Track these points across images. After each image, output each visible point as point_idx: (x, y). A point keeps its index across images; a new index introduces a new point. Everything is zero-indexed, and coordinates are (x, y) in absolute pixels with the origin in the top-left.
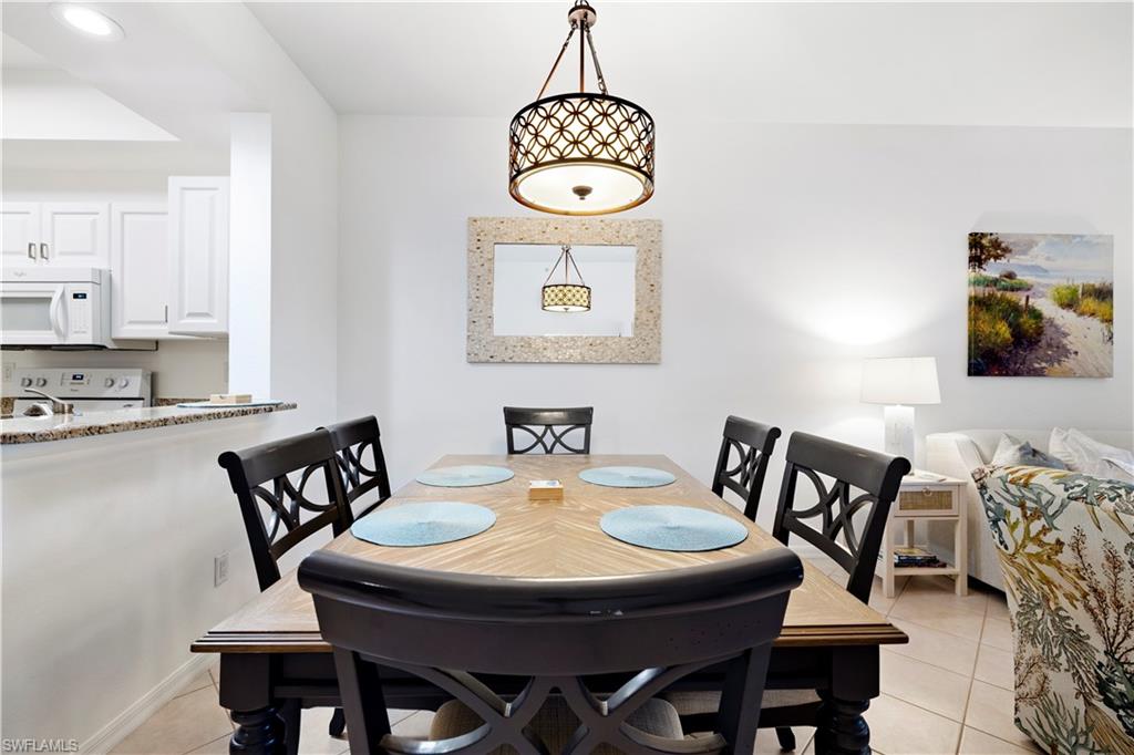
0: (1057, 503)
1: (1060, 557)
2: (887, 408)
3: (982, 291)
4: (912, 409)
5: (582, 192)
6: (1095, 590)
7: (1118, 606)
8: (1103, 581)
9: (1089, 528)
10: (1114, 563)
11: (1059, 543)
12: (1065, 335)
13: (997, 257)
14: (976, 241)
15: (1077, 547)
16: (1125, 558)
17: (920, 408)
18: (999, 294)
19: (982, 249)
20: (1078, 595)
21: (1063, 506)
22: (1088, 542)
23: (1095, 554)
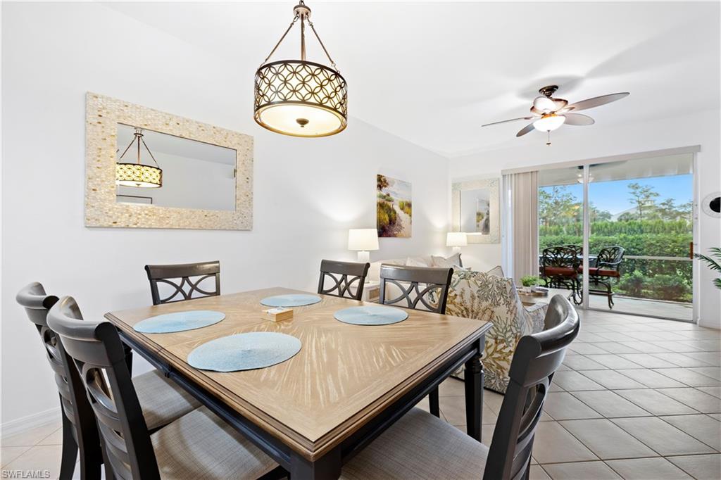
0: (457, 281)
1: (455, 300)
2: (359, 253)
3: (381, 200)
4: (368, 253)
5: (303, 122)
6: (466, 309)
7: (473, 311)
8: (468, 305)
9: (466, 288)
10: (473, 297)
11: (456, 295)
12: (401, 221)
13: (385, 186)
14: (380, 178)
15: (461, 296)
16: (476, 295)
17: (371, 252)
18: (386, 202)
19: (382, 183)
20: (460, 312)
21: (458, 282)
22: (466, 292)
23: (467, 296)
